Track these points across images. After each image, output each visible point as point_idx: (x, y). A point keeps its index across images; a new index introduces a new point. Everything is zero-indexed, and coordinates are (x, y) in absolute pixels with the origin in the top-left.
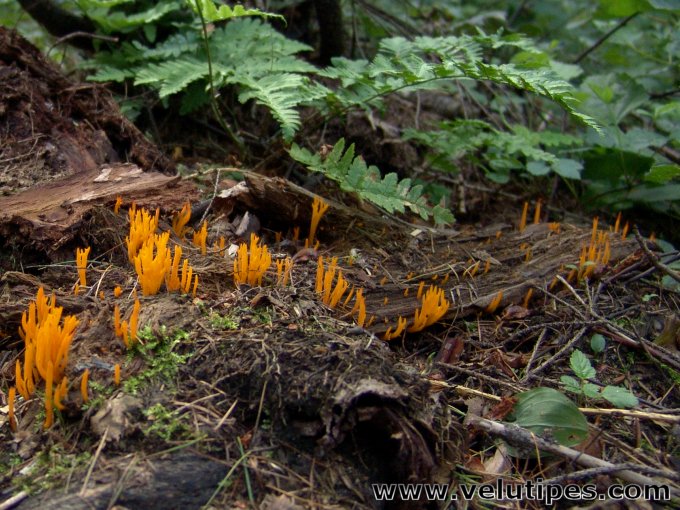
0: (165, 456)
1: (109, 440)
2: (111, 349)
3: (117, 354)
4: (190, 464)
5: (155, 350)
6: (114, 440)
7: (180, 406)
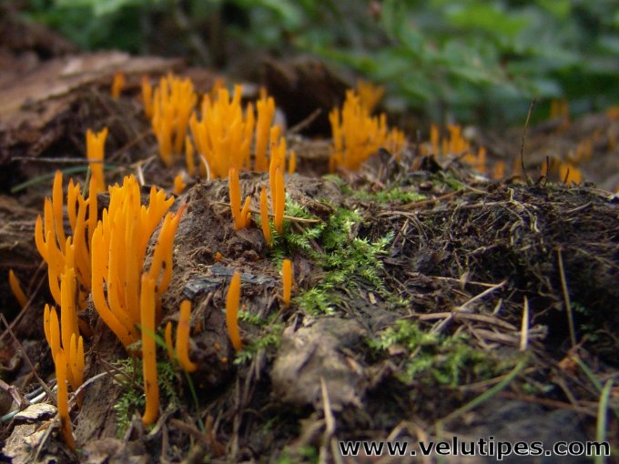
0: (469, 419)
1: (338, 408)
2: (232, 254)
3: (249, 258)
4: (527, 422)
5: (320, 241)
6: (349, 407)
7: (434, 321)
